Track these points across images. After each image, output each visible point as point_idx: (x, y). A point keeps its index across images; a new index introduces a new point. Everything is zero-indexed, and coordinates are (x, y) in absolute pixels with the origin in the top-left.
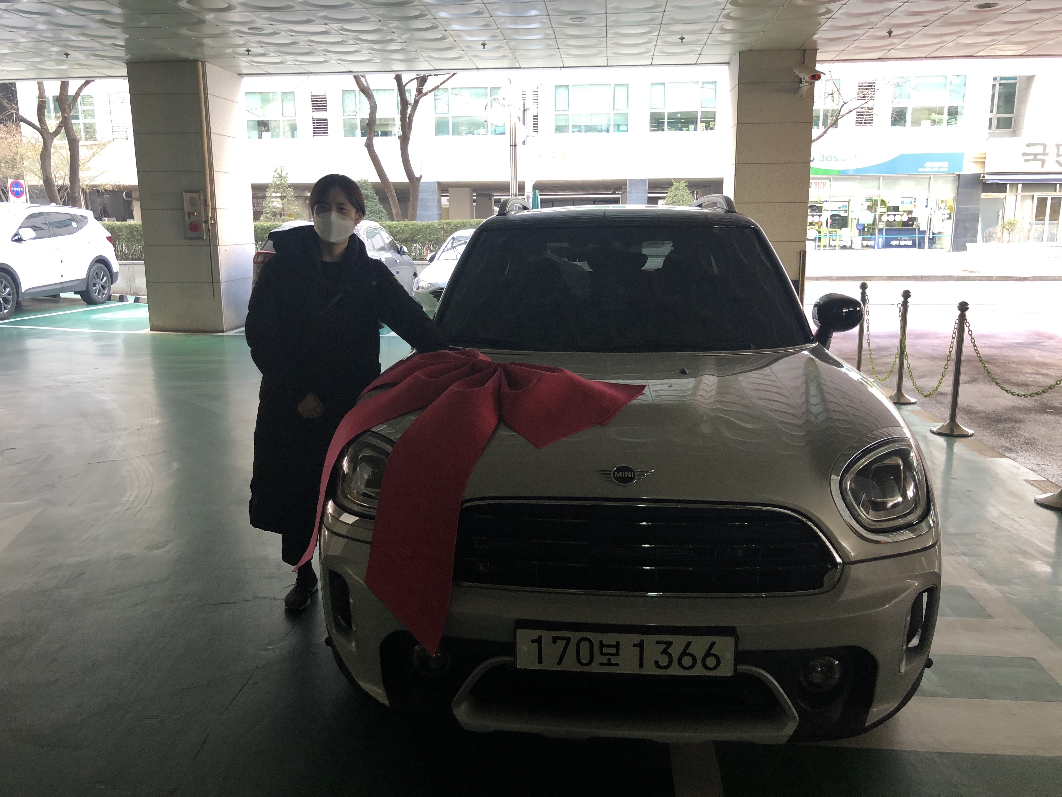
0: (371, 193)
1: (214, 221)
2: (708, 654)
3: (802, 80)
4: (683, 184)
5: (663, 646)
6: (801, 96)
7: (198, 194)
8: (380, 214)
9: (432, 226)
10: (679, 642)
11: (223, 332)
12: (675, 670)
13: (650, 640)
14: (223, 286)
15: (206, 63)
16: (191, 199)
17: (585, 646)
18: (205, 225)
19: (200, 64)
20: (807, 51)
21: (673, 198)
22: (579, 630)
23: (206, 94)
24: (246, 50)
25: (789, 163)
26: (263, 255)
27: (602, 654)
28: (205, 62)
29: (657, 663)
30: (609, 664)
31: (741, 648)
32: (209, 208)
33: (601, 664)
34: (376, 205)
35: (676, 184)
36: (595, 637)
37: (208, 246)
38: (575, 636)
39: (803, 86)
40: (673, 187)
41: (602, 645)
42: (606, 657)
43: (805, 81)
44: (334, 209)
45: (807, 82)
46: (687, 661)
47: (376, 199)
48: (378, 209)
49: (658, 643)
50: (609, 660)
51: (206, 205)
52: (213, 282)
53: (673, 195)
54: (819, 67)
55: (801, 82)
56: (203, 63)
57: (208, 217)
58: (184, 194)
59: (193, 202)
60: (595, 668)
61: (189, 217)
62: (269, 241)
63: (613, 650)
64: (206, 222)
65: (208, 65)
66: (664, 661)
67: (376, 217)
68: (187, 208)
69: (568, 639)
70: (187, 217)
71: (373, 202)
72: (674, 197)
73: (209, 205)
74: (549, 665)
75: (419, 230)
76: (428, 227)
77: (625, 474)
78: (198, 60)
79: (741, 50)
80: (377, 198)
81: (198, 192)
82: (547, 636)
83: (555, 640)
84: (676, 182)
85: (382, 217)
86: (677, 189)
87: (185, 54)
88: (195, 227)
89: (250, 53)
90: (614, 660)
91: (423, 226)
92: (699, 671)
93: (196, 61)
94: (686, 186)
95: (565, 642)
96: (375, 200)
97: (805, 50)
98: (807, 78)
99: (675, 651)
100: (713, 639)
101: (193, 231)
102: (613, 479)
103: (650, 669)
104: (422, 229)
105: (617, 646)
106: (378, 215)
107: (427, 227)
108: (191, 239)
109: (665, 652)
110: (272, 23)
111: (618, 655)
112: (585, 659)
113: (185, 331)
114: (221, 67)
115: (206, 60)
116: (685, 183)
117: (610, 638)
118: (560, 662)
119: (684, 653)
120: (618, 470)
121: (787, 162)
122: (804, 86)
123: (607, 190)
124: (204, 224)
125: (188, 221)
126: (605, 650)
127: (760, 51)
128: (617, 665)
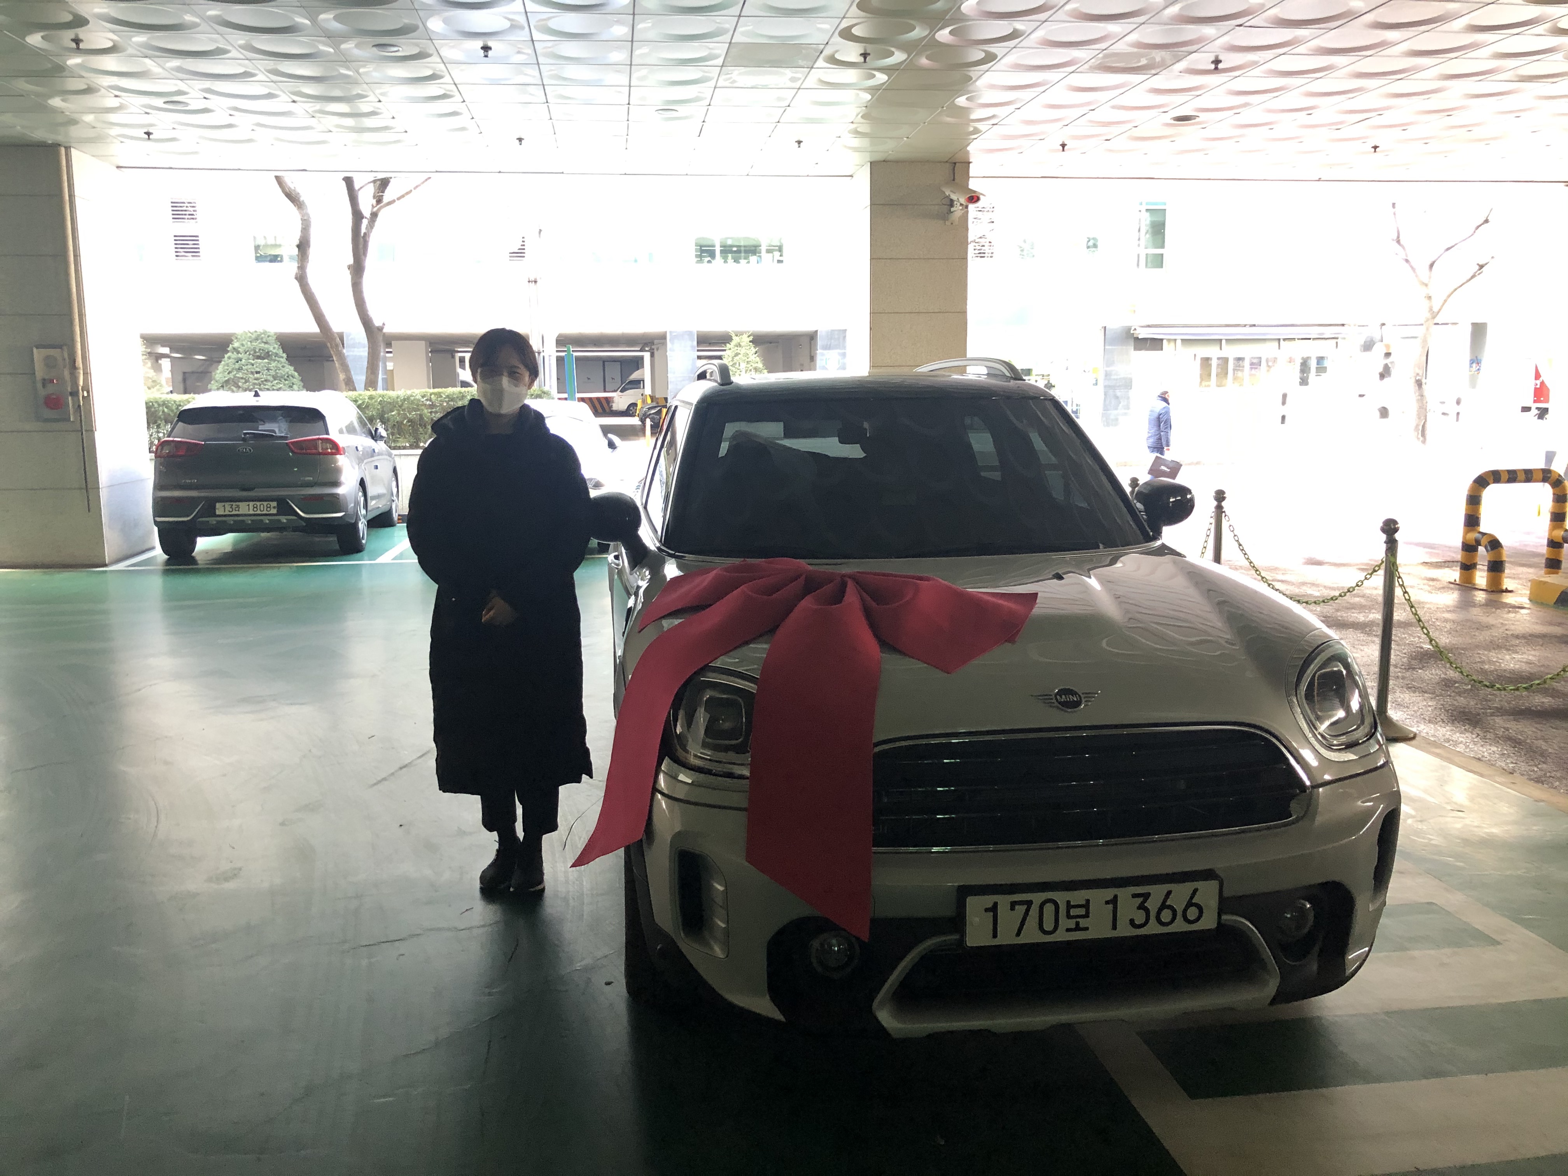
0: (274, 348)
1: (88, 392)
2: (1190, 904)
3: (955, 203)
4: (746, 340)
5: (1141, 900)
6: (952, 224)
7: (59, 350)
8: (290, 380)
9: (412, 398)
10: (1157, 892)
11: (105, 565)
12: (1153, 928)
13: (1124, 894)
14: (104, 494)
15: (72, 149)
16: (47, 358)
17: (1049, 909)
18: (72, 400)
19: (63, 150)
20: (957, 164)
21: (733, 358)
22: (1043, 891)
23: (72, 196)
24: (145, 133)
25: (940, 312)
26: (173, 444)
27: (1069, 916)
28: (70, 147)
29: (1132, 922)
30: (1078, 928)
31: (1226, 894)
32: (79, 373)
33: (1068, 930)
34: (283, 367)
35: (737, 338)
36: (1061, 897)
37: (78, 431)
38: (1037, 898)
39: (955, 211)
40: (733, 343)
41: (1069, 906)
42: (1074, 920)
43: (959, 204)
44: (505, 374)
45: (961, 205)
46: (1166, 916)
47: (282, 357)
48: (287, 373)
49: (1135, 896)
50: (1077, 924)
51: (74, 367)
52: (87, 489)
53: (734, 354)
54: (973, 185)
55: (952, 205)
56: (67, 149)
57: (77, 385)
58: (35, 350)
59: (50, 363)
60: (1061, 936)
61: (44, 386)
62: (180, 423)
63: (1082, 911)
64: (74, 394)
65: (74, 152)
66: (1140, 918)
67: (284, 385)
68: (40, 372)
69: (1029, 903)
70: (39, 385)
71: (278, 361)
72: (735, 356)
73: (80, 368)
74: (1006, 937)
75: (390, 403)
76: (407, 399)
77: (1070, 699)
78: (60, 145)
79: (872, 160)
80: (285, 355)
81: (60, 347)
82: (1003, 901)
83: (1013, 905)
84: (737, 336)
85: (293, 384)
86: (739, 345)
87: (40, 134)
88: (54, 403)
89: (151, 136)
90: (1083, 923)
91: (397, 398)
92: (1179, 926)
93: (56, 146)
94: (750, 342)
95: (1025, 907)
96: (281, 359)
97: (955, 163)
98: (963, 200)
99: (1153, 905)
100: (1196, 885)
101: (52, 409)
102: (1056, 704)
103: (1124, 930)
104: (397, 402)
105: (1086, 905)
106: (287, 382)
107: (404, 400)
108: (47, 420)
109: (1141, 907)
110: (207, 95)
111: (1088, 917)
112: (1048, 925)
113: (35, 566)
114: (93, 156)
115: (73, 145)
116: (749, 336)
117: (1078, 897)
118: (1018, 934)
119: (1163, 906)
120: (1061, 693)
121: (937, 311)
122: (957, 209)
123: (632, 346)
124: (70, 398)
125: (42, 392)
126: (1073, 912)
127: (897, 162)
128: (1087, 929)
